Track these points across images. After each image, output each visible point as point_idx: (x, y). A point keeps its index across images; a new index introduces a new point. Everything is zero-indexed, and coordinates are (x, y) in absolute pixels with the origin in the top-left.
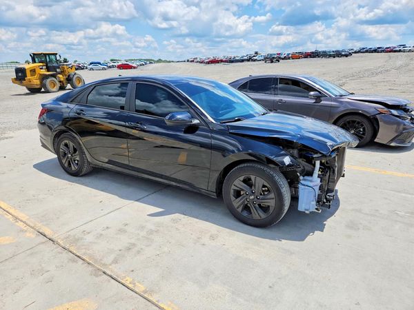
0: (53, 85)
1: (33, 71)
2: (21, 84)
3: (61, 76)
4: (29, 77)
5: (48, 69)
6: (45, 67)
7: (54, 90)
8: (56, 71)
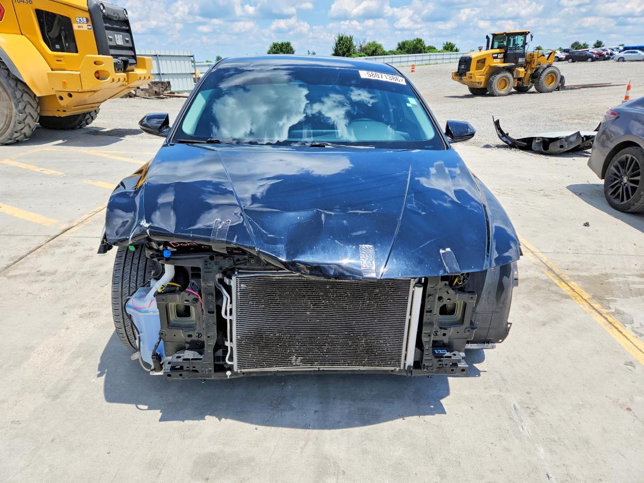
0: (503, 84)
1: (482, 62)
2: (461, 80)
3: (522, 70)
4: (473, 70)
5: (506, 59)
6: (501, 56)
7: (502, 92)
8: (516, 62)
